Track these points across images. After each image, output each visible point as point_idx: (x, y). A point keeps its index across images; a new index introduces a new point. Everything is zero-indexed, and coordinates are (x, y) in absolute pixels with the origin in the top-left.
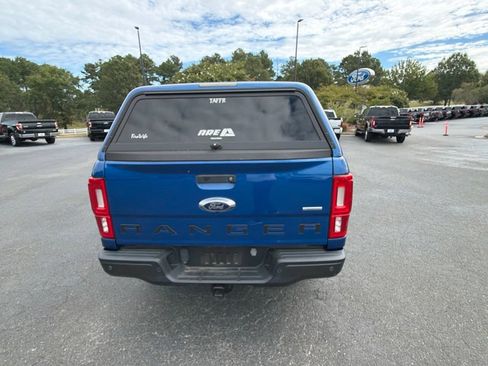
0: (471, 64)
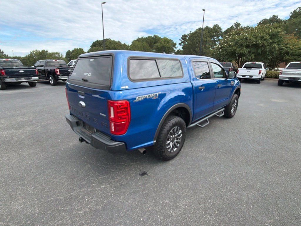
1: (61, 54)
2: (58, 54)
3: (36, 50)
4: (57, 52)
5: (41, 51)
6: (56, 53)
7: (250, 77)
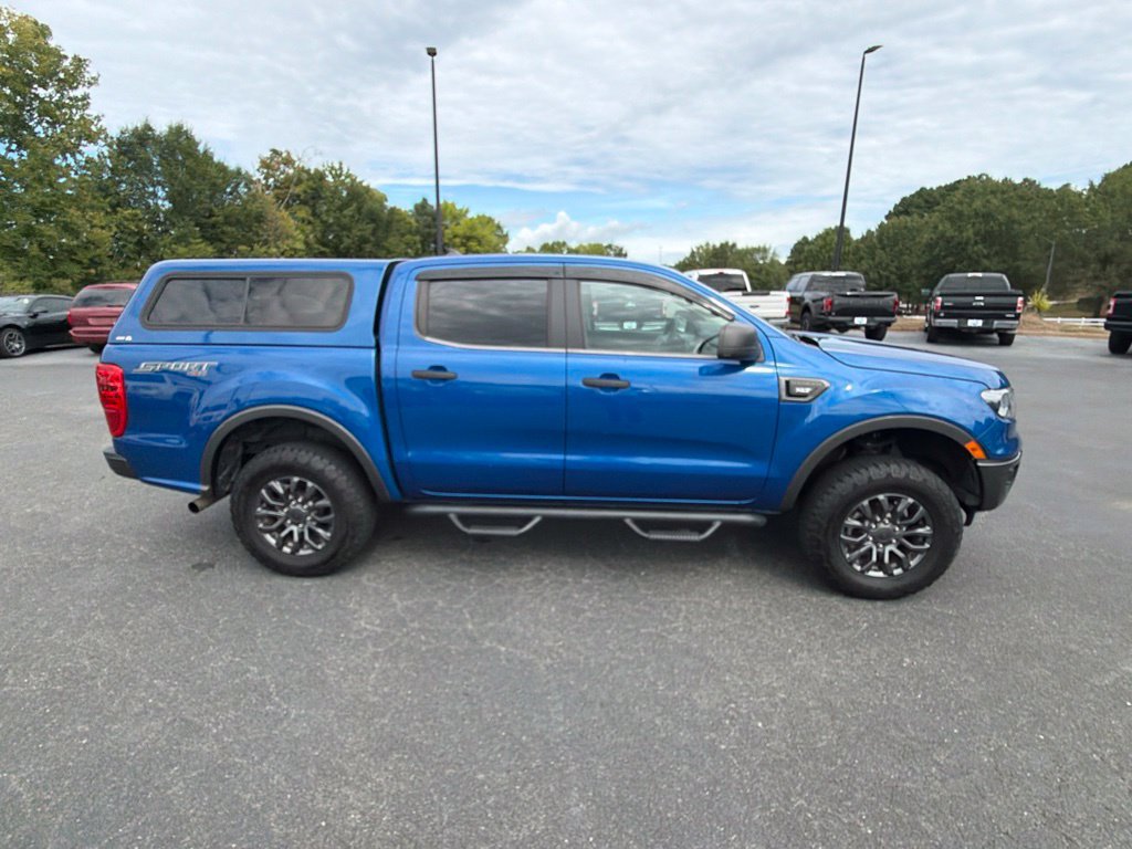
1: (771, 251)
2: (765, 250)
3: (707, 244)
4: (762, 245)
5: (718, 245)
6: (758, 250)
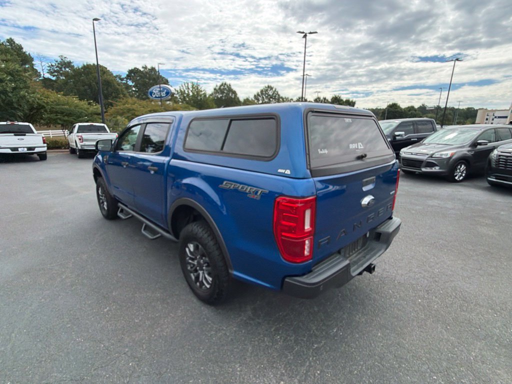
0: (234, 93)
7: (28, 150)
